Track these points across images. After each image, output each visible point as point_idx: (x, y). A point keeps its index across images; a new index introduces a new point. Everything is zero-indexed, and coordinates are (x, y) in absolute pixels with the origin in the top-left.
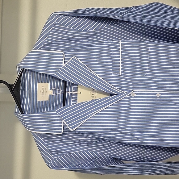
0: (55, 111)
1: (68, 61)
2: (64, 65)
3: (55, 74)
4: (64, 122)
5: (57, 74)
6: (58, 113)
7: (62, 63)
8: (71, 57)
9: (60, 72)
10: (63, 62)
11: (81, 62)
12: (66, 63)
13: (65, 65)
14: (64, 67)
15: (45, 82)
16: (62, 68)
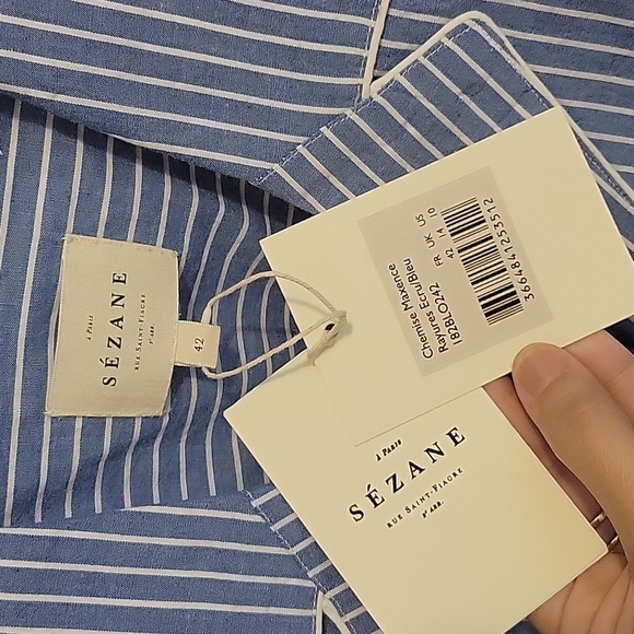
0: (255, 503)
1: (418, 53)
2: (371, 89)
3: (277, 167)
4: (334, 616)
5: (299, 167)
6: (275, 528)
7: (355, 67)
8: (451, 15)
9: (323, 150)
10: (371, 55)
11: (526, 71)
12: (395, 73)
13: (384, 92)
14: (372, 112)
15: (145, 236)
16: (348, 112)
